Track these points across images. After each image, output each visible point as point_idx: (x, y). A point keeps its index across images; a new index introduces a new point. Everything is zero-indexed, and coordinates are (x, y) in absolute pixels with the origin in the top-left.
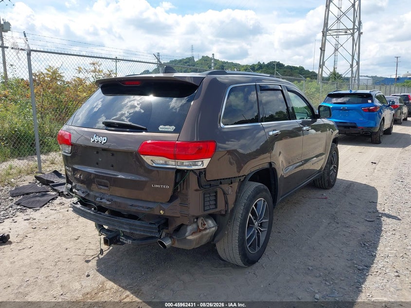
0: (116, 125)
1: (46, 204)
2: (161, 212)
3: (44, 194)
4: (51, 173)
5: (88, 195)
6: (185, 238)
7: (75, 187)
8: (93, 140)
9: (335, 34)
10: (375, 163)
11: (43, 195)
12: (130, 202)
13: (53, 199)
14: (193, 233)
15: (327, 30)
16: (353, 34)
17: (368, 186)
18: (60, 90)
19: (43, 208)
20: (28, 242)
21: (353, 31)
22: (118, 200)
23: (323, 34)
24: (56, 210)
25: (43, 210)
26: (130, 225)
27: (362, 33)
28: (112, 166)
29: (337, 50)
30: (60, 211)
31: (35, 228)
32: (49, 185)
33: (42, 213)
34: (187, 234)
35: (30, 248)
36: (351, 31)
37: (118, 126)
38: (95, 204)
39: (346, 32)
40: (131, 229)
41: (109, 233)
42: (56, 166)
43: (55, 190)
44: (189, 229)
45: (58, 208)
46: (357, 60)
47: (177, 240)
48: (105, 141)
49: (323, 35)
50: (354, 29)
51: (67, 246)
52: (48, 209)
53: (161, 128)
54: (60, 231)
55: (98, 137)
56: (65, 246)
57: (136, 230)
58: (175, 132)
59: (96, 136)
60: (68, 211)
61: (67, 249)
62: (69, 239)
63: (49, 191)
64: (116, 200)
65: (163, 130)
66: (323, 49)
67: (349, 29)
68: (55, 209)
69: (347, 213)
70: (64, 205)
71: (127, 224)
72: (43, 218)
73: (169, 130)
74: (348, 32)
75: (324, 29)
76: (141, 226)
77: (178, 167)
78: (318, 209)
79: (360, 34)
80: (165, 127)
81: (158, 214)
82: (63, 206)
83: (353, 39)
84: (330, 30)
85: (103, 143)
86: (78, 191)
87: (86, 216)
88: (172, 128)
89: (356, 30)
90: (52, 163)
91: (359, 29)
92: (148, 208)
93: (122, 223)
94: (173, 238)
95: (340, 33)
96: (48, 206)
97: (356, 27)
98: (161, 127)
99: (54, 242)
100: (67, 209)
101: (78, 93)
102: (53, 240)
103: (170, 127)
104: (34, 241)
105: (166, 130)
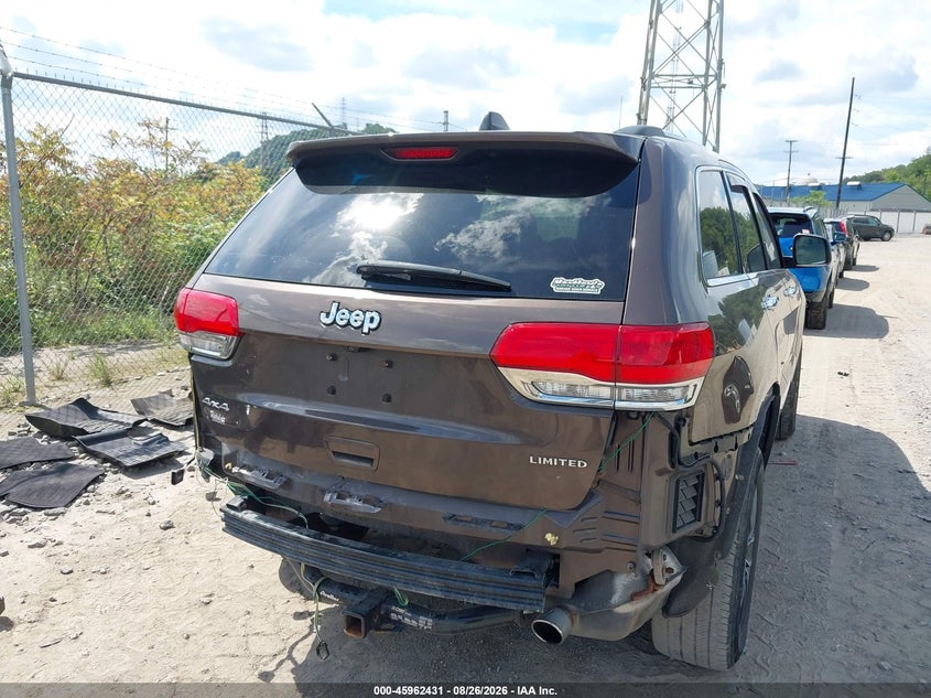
0: (403, 277)
1: (79, 495)
2: (549, 537)
3: (62, 466)
4: (67, 407)
5: (288, 484)
6: (610, 612)
7: (232, 458)
8: (329, 321)
9: (669, 84)
10: (846, 375)
11: (62, 470)
12: (442, 509)
13: (96, 480)
14: (633, 597)
15: (652, 76)
16: (704, 87)
17: (868, 432)
18: (67, 188)
19: (73, 507)
20: (63, 620)
21: (706, 80)
22: (401, 501)
23: (643, 83)
24: (113, 513)
25: (76, 513)
26: (447, 576)
27: (724, 86)
28: (388, 399)
29: (672, 120)
30: (127, 515)
31: (71, 572)
32: (74, 439)
33: (75, 524)
34: (616, 598)
35: (77, 637)
36: (702, 80)
37: (409, 278)
38: (299, 509)
39: (691, 83)
40: (447, 589)
41: (350, 596)
42: (72, 385)
43: (94, 455)
44: (622, 582)
45: (117, 506)
46: (714, 144)
47: (582, 617)
48: (374, 326)
49: (644, 87)
50: (706, 76)
51: (185, 625)
52: (90, 511)
53: (558, 285)
54: (146, 581)
55: (346, 312)
56: (178, 628)
57: (466, 592)
58: (605, 296)
59: (338, 310)
60: (149, 515)
61: (188, 637)
62: (184, 604)
63: (74, 458)
64: (392, 501)
65: (567, 290)
66: (643, 117)
67: (697, 77)
68: (111, 509)
69: (866, 501)
70: (130, 496)
71: (437, 575)
72: (84, 539)
73: (586, 291)
74: (696, 81)
75: (644, 73)
76: (483, 583)
77: (619, 405)
78: (793, 494)
79: (720, 87)
80: (570, 281)
81: (539, 544)
82: (129, 501)
83: (706, 99)
84: (658, 76)
85: (366, 330)
86: (250, 470)
87: (280, 547)
88: (595, 286)
89: (711, 79)
90: (59, 379)
91: (718, 77)
92: (509, 526)
93: (420, 572)
94: (569, 611)
95: (678, 84)
96: (87, 503)
97: (711, 72)
98: (557, 280)
99: (142, 616)
100: (144, 511)
101: (114, 196)
102: (138, 609)
103: (588, 282)
104: (80, 614)
105: (575, 291)
